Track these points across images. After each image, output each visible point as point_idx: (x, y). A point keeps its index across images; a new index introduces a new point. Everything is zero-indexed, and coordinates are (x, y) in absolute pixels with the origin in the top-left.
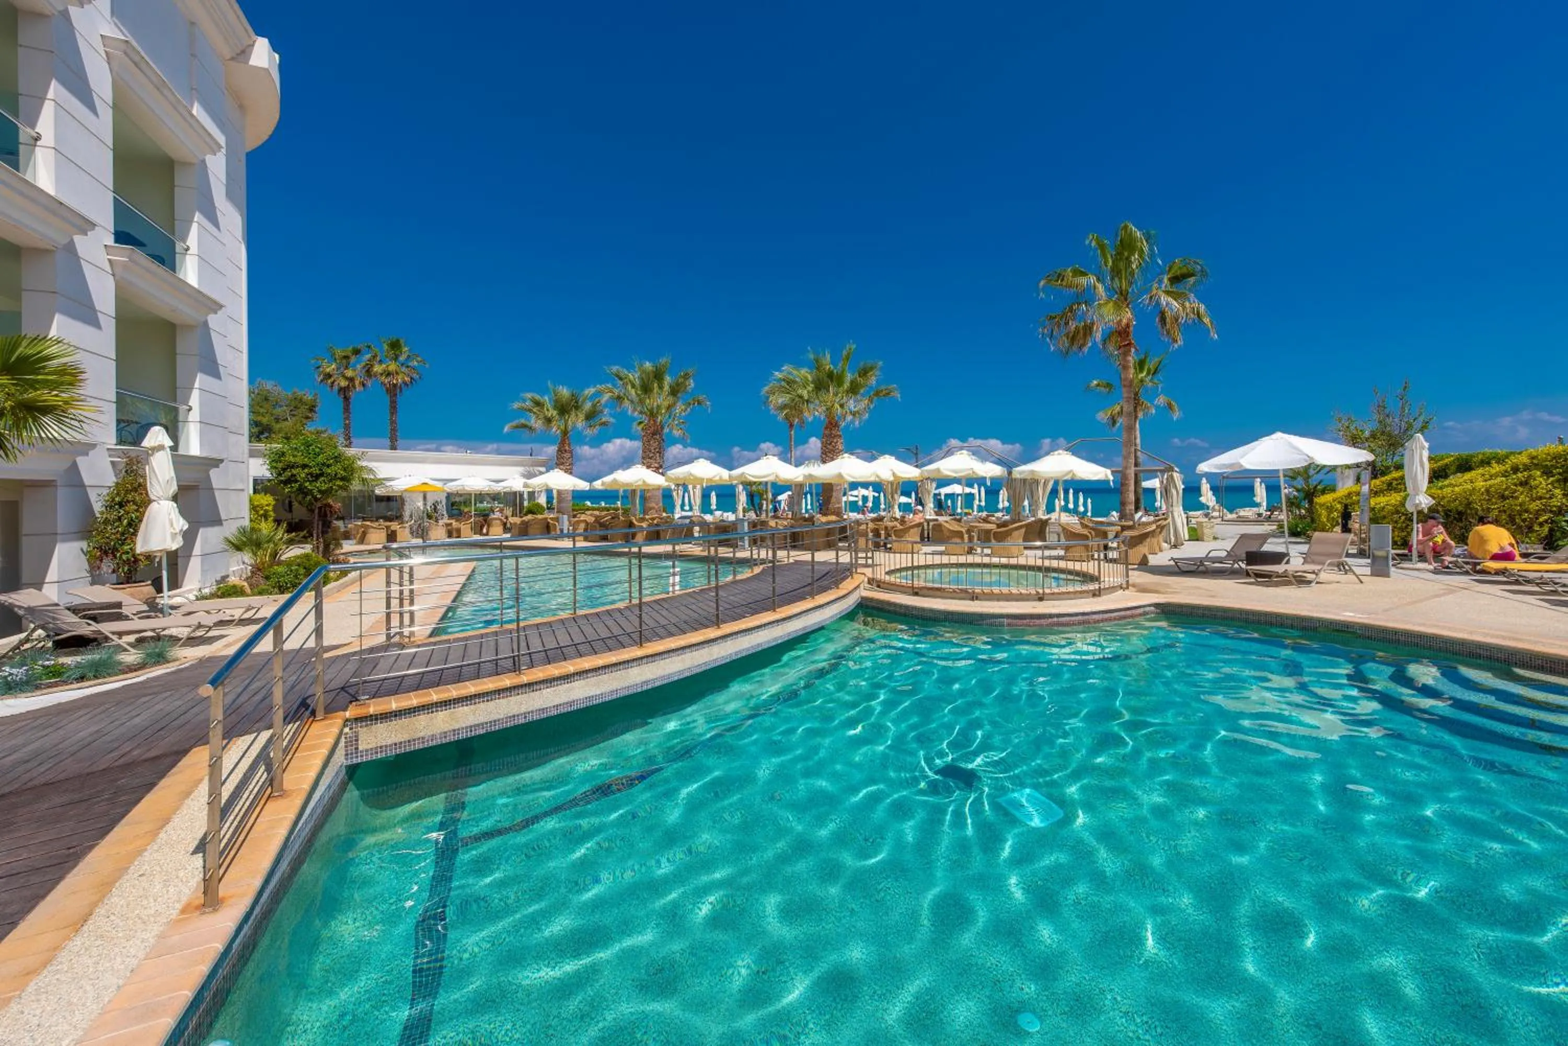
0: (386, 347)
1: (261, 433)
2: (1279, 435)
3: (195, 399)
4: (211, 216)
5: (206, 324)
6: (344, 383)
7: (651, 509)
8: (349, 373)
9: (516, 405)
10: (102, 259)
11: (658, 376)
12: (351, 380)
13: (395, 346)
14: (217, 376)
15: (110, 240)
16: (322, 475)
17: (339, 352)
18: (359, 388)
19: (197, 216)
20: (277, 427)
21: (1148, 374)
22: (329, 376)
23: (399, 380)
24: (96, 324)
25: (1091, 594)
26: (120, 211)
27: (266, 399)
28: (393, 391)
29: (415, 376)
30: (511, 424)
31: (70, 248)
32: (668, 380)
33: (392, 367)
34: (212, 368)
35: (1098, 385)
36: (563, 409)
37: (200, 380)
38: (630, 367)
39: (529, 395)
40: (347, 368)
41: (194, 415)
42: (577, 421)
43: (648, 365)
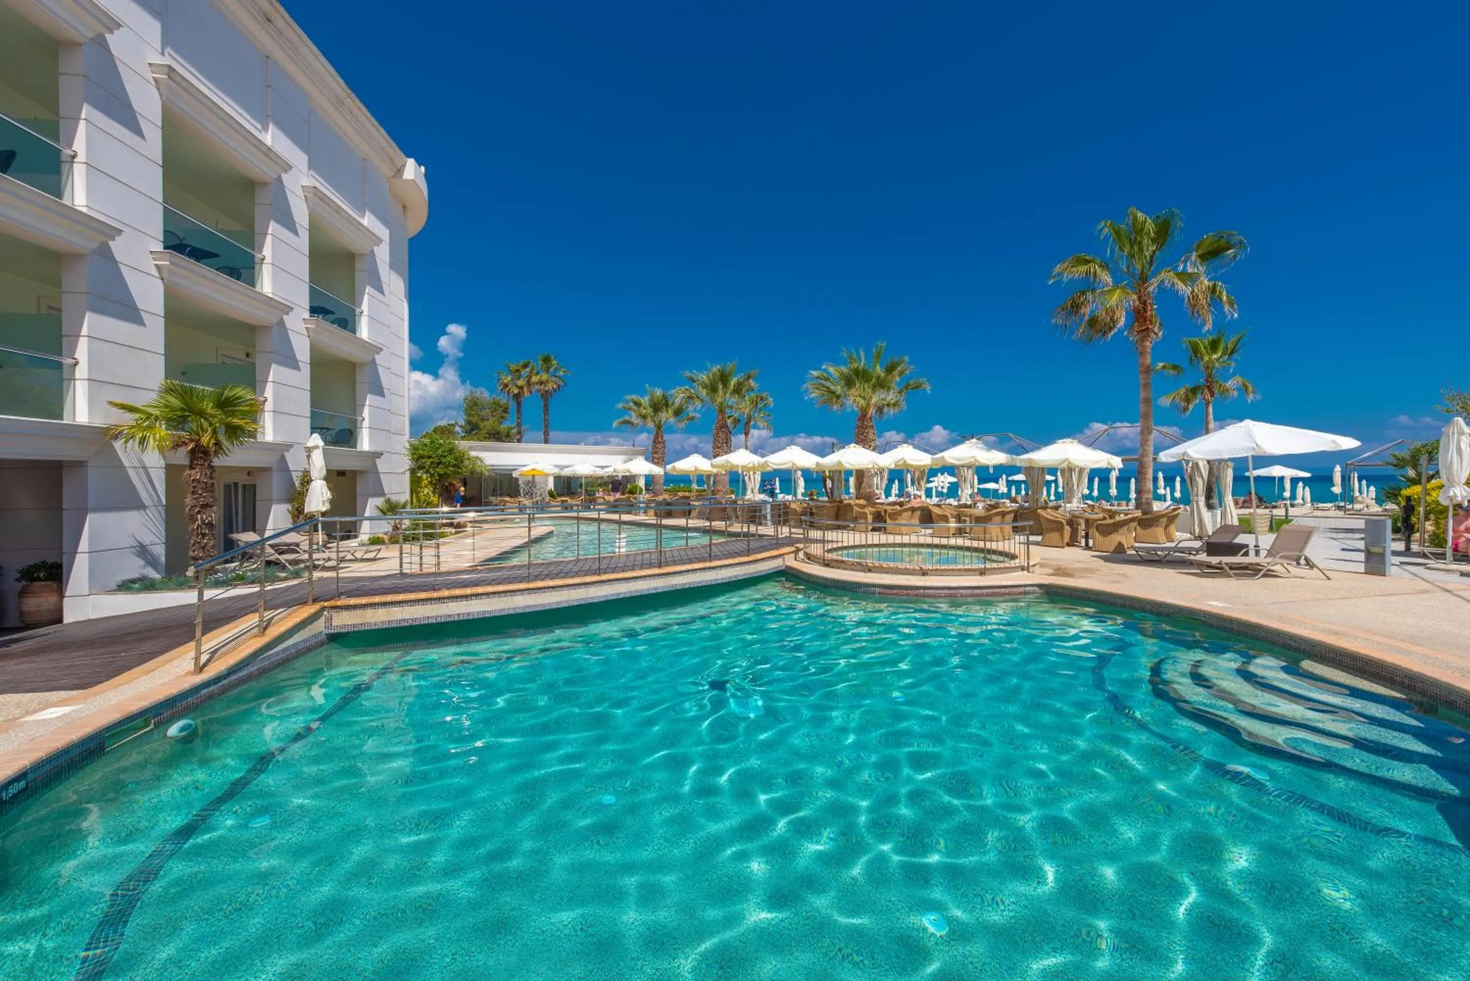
0: (541, 362)
1: (472, 430)
2: (1248, 423)
3: (366, 413)
4: (379, 287)
5: (374, 361)
6: (516, 391)
7: (719, 491)
8: (521, 383)
9: (620, 405)
10: (302, 327)
11: (724, 378)
12: (521, 388)
13: (547, 360)
14: (382, 395)
15: (307, 315)
16: (440, 463)
17: (513, 367)
18: (527, 394)
19: (368, 289)
20: (482, 425)
21: (1224, 353)
22: (506, 386)
23: (550, 386)
24: (298, 369)
25: (978, 573)
26: (314, 293)
27: (476, 404)
28: (546, 396)
29: (562, 383)
30: (617, 421)
31: (281, 323)
32: (733, 381)
33: (545, 377)
34: (379, 391)
35: (1164, 367)
36: (657, 407)
37: (370, 399)
38: (701, 369)
39: (629, 397)
40: (518, 379)
41: (366, 424)
42: (666, 416)
43: (716, 369)
